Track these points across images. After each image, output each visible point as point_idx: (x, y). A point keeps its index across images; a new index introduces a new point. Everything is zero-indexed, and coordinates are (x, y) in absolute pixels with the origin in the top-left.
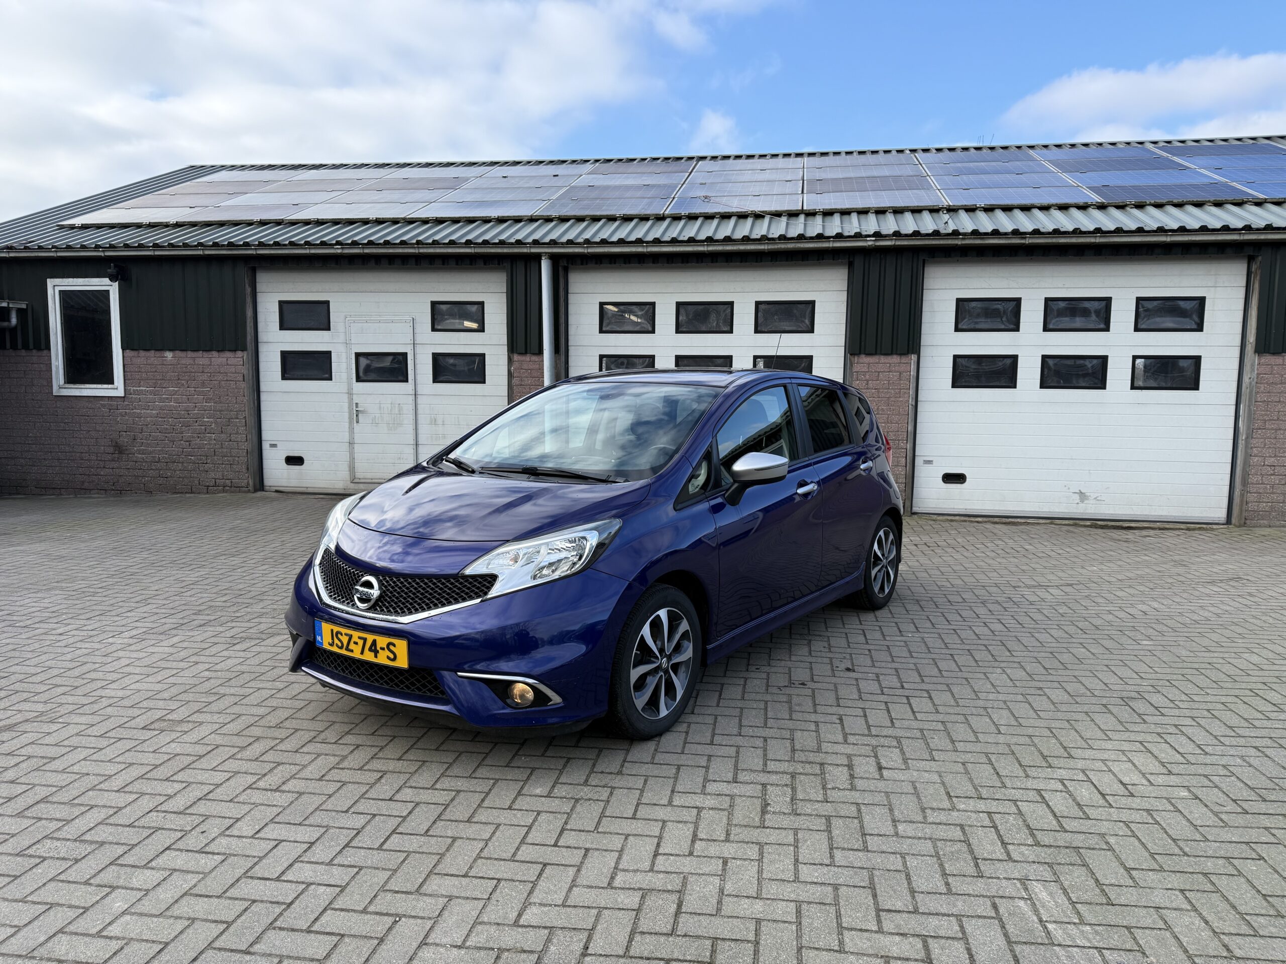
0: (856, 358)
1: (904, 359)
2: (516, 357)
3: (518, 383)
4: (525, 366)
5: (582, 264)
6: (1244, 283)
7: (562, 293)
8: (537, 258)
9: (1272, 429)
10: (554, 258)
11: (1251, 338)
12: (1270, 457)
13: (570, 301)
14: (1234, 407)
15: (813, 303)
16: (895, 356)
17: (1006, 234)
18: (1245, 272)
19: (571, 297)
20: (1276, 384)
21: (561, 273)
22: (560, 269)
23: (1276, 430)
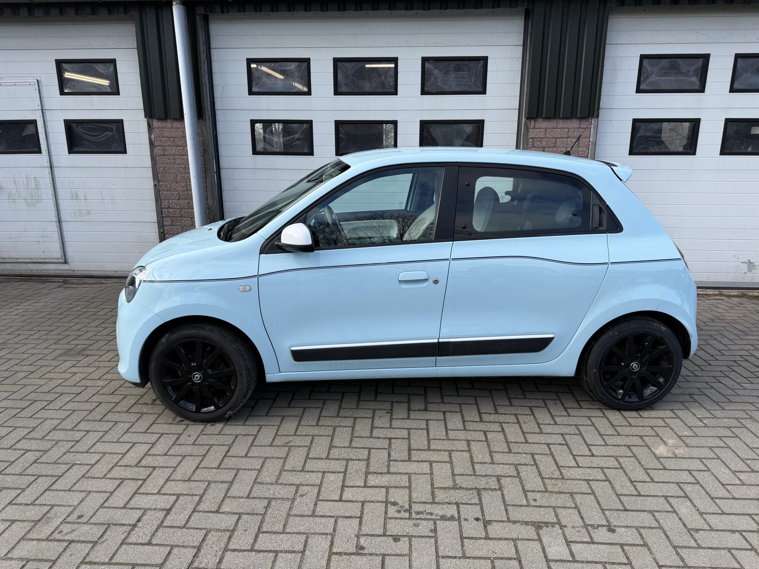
0: (532, 122)
1: (584, 124)
2: (156, 123)
3: (161, 152)
4: (167, 133)
5: (222, 12)
7: (202, 48)
8: (169, 3)
10: (188, 4)
13: (213, 58)
15: (485, 59)
16: (574, 121)
19: (214, 52)
21: (199, 22)
22: (198, 17)
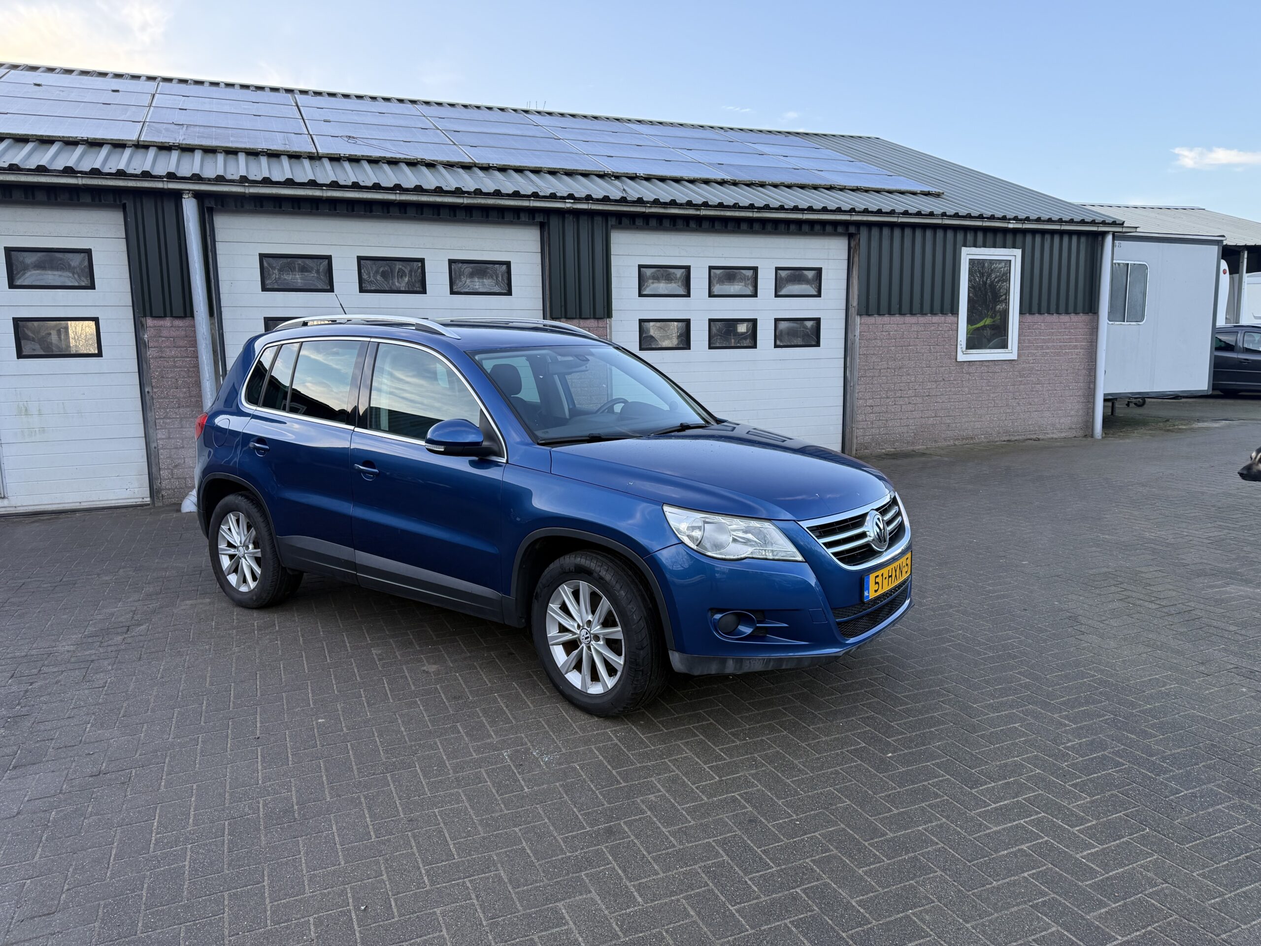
1: (601, 323)
2: (150, 322)
3: (156, 355)
4: (165, 333)
6: (846, 257)
7: (210, 241)
8: (177, 195)
9: (870, 377)
10: (198, 195)
11: (854, 302)
12: (870, 399)
13: (219, 252)
14: (843, 360)
15: (508, 264)
16: (592, 321)
17: (681, 205)
18: (846, 247)
19: (219, 247)
20: (872, 340)
21: (207, 216)
22: (205, 211)
23: (873, 377)
